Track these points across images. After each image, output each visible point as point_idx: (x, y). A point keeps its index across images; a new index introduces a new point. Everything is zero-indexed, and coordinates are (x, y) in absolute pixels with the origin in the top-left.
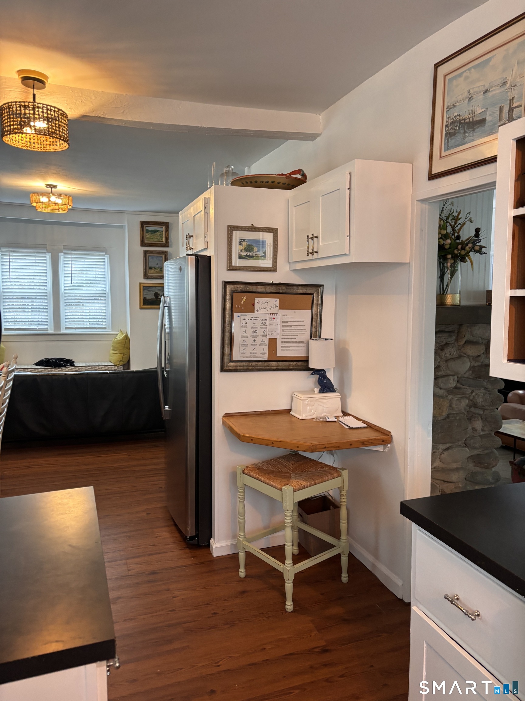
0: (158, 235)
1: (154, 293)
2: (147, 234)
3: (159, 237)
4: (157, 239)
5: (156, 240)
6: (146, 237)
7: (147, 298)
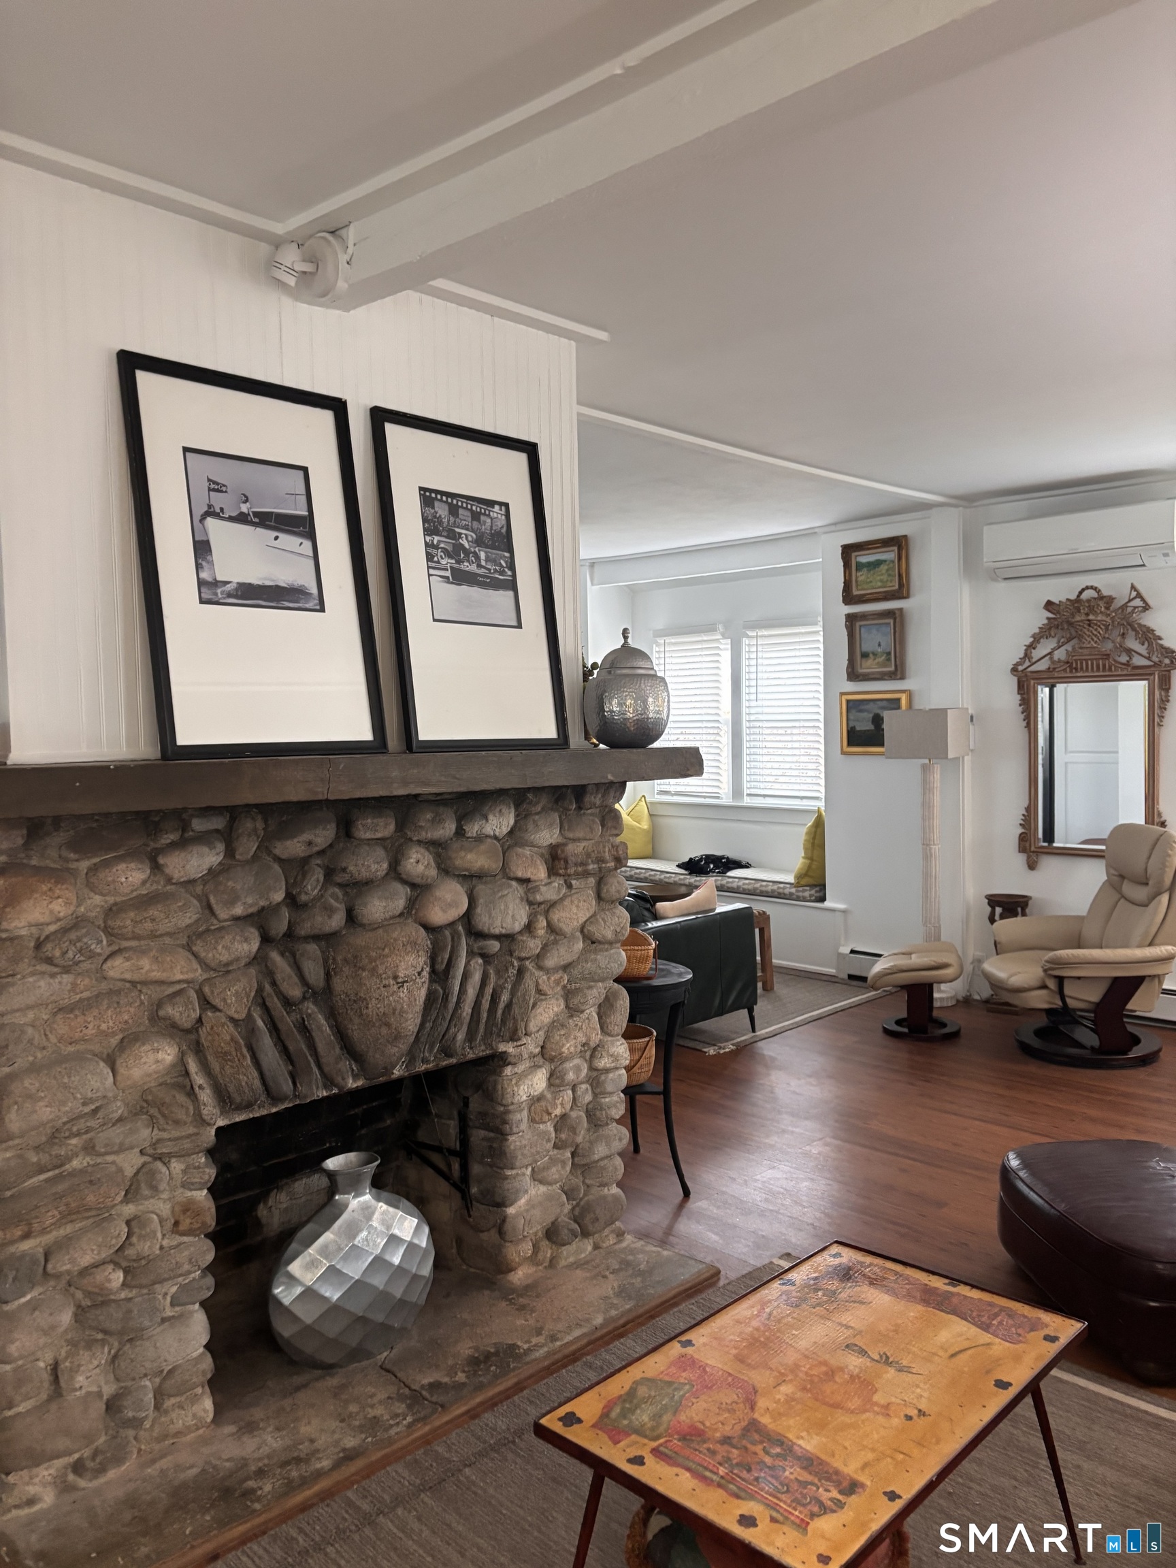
0: (884, 572)
1: (871, 715)
2: (859, 574)
3: (885, 577)
4: (881, 581)
5: (879, 584)
6: (857, 581)
7: (858, 728)
